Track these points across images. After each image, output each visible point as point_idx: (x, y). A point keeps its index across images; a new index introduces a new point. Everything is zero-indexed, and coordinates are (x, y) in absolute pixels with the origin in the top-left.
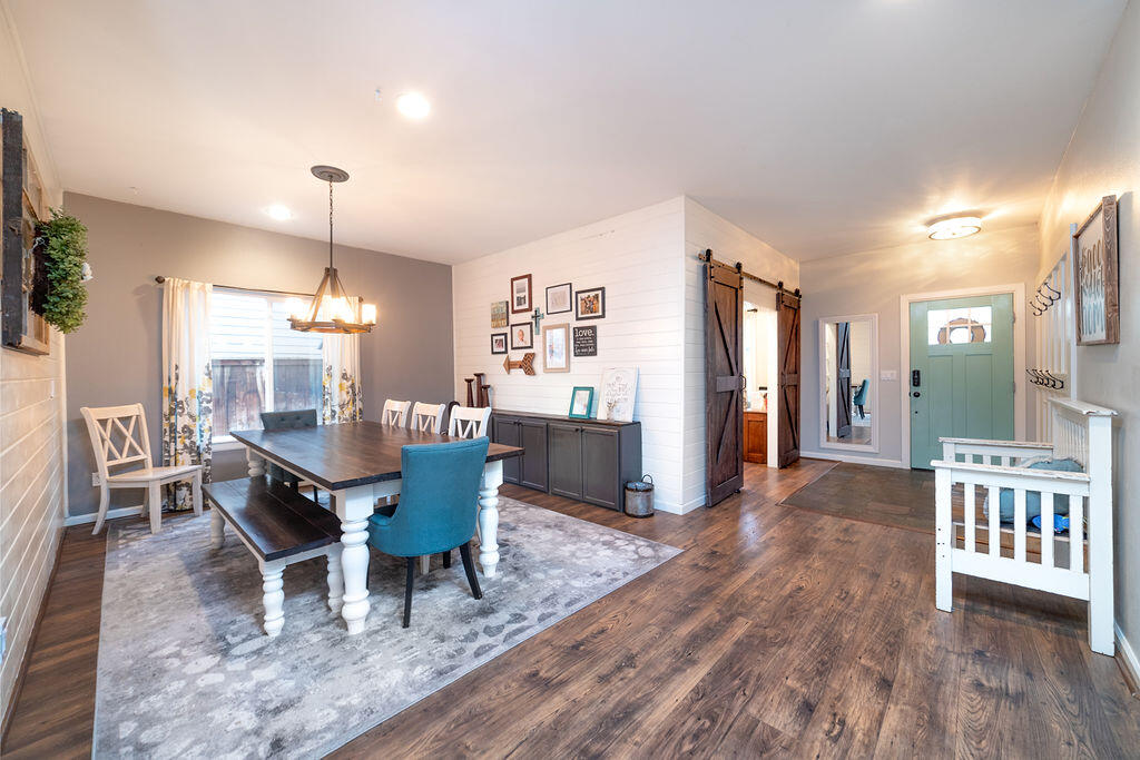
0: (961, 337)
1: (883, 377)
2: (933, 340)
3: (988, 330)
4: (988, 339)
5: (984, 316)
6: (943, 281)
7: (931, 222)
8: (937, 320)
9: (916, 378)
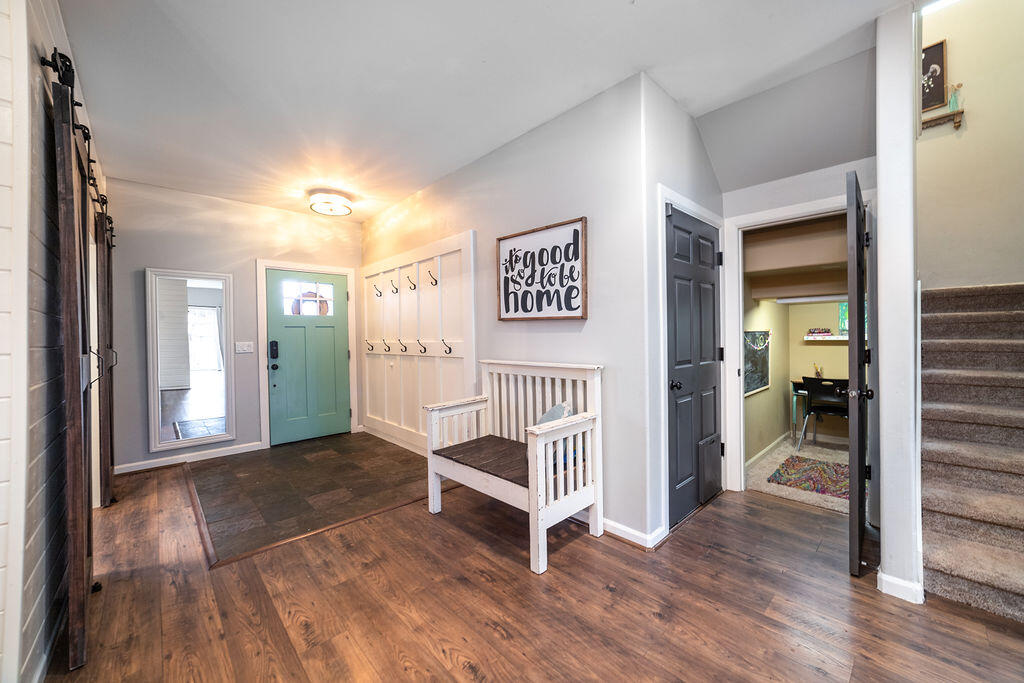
0: (310, 309)
1: (239, 349)
2: (288, 311)
3: (331, 305)
4: (330, 313)
5: (327, 291)
6: (296, 254)
7: (312, 192)
8: (290, 291)
9: (274, 350)
